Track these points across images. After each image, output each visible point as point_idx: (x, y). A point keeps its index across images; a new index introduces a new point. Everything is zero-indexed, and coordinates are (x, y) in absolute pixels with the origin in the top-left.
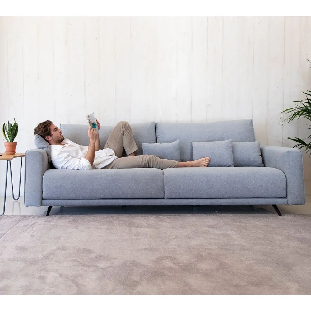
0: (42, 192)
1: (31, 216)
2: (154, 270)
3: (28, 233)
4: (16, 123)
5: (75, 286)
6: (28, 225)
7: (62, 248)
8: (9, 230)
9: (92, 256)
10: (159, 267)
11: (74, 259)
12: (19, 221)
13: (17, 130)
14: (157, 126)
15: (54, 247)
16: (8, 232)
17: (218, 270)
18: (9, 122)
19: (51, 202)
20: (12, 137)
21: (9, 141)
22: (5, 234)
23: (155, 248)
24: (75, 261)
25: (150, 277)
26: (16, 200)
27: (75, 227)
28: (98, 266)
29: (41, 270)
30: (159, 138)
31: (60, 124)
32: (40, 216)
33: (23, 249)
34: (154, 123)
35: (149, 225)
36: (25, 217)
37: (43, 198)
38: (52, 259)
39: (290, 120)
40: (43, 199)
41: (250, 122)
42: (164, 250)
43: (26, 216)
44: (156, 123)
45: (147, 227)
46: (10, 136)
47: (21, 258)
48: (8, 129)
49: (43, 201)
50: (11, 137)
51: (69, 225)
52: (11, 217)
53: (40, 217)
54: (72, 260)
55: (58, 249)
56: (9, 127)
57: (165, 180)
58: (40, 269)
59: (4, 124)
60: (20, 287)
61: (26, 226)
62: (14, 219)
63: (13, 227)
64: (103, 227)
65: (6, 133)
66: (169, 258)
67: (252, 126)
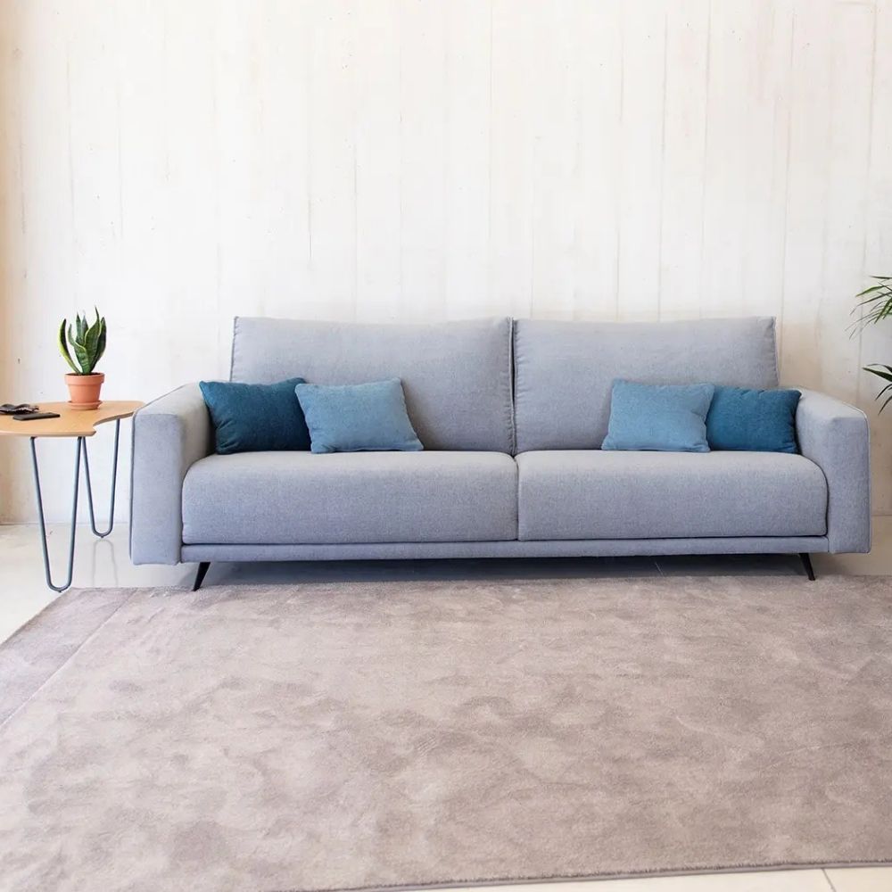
0: (182, 525)
1: (150, 590)
2: (452, 730)
3: (143, 643)
4: (100, 319)
5: (260, 773)
6: (142, 617)
7: (234, 684)
8: (90, 635)
9: (307, 701)
10: (463, 725)
11: (263, 710)
12: (116, 607)
13: (103, 338)
14: (518, 330)
15: (213, 682)
16: (88, 642)
17: (594, 727)
18: (78, 317)
19: (206, 553)
20: (89, 358)
21: (81, 370)
22: (79, 646)
23: (466, 678)
24: (264, 715)
25: (438, 748)
26: (102, 536)
27: (272, 623)
28: (319, 727)
29: (177, 741)
30: (521, 363)
31: (236, 319)
32: (174, 591)
33: (129, 688)
34: (507, 320)
35: (470, 613)
36: (130, 594)
37: (185, 541)
38: (206, 711)
39: (878, 318)
40: (183, 544)
41: (767, 325)
42: (487, 682)
43: (135, 590)
44: (515, 319)
45: (463, 620)
46: (83, 359)
47: (127, 712)
48: (75, 335)
49: (186, 549)
50: (87, 360)
51: (255, 616)
52: (92, 594)
53: (175, 593)
54: (257, 713)
55: (224, 685)
56: (78, 330)
57: (520, 493)
58: (175, 738)
59: (65, 321)
60: (128, 782)
61: (137, 621)
62: (100, 601)
63: (99, 627)
64: (347, 620)
65: (71, 349)
66: (493, 701)
67: (773, 336)
